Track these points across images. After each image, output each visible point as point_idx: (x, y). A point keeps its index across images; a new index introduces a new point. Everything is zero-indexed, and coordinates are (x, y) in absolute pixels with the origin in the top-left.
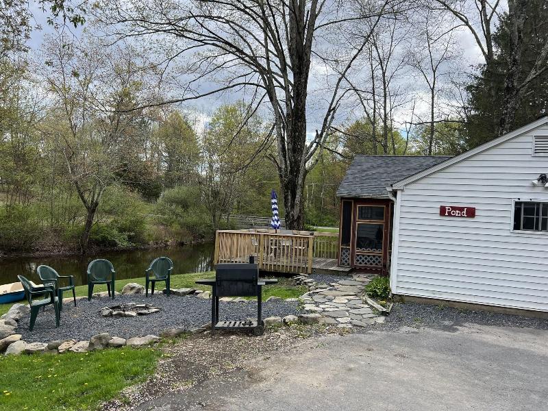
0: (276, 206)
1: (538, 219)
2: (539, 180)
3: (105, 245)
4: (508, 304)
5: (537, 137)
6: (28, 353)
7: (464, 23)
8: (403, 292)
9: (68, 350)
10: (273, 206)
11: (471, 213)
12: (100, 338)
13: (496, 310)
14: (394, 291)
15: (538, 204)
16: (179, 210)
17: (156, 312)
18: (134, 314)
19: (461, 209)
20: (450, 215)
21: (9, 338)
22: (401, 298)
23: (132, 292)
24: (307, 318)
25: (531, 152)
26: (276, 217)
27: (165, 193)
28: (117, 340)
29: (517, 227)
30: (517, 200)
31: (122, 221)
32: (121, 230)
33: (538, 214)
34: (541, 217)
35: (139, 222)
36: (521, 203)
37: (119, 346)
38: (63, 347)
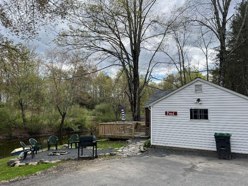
0: (123, 112)
1: (198, 115)
2: (197, 101)
3: (70, 130)
4: (191, 147)
5: (196, 85)
6: (20, 166)
7: (211, 30)
8: (155, 144)
9: (31, 165)
10: (122, 113)
11: (176, 114)
12: (41, 161)
13: (187, 149)
14: (152, 144)
15: (198, 109)
16: (101, 114)
17: (67, 154)
18: (59, 154)
19: (172, 112)
20: (169, 115)
21: (16, 162)
22: (154, 147)
23: (65, 148)
24: (112, 154)
25: (194, 91)
26: (123, 117)
27: (97, 107)
28: (47, 161)
29: (191, 118)
30: (191, 108)
31: (77, 120)
32: (76, 124)
33: (198, 113)
34: (199, 114)
35: (83, 120)
36: (192, 109)
37: (47, 163)
38: (30, 164)
